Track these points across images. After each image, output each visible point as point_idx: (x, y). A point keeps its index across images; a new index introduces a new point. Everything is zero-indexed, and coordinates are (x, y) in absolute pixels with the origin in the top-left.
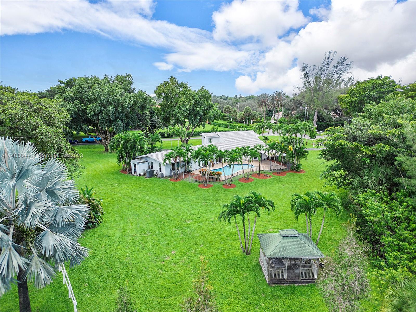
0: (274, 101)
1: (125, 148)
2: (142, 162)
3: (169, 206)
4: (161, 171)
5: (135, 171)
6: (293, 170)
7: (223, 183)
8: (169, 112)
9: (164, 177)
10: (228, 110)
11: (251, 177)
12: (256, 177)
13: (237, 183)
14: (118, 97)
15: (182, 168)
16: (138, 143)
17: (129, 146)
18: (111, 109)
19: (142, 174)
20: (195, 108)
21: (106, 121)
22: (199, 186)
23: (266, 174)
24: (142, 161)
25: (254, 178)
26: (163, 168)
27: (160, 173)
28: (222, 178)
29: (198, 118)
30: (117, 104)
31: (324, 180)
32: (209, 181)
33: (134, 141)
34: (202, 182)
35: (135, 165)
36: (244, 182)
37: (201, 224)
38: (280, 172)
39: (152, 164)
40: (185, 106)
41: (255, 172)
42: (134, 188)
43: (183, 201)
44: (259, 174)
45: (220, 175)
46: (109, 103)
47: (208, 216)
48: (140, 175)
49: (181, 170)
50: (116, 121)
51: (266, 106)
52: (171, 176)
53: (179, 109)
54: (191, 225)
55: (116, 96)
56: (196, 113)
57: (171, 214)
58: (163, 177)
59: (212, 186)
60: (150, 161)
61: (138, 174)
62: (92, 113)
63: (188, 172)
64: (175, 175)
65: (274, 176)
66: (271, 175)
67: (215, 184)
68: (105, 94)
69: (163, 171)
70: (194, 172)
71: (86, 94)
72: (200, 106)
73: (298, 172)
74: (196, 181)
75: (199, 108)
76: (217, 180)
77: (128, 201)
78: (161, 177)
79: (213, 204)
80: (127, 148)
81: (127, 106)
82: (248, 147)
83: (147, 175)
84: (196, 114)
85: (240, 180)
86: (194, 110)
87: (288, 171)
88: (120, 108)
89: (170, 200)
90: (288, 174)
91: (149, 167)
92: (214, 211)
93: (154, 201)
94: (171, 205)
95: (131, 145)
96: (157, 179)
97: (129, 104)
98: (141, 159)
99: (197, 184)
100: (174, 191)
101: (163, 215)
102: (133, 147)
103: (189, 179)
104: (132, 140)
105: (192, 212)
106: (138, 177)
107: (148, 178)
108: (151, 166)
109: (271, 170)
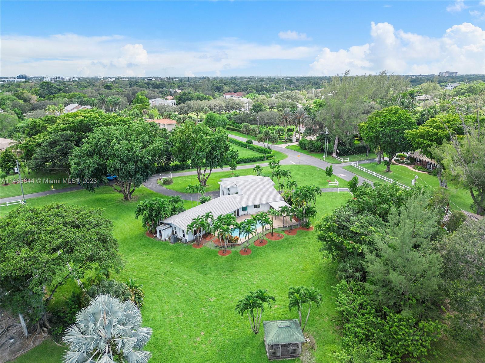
2: (167, 228)
5: (161, 235)
6: (303, 227)
7: (239, 248)
9: (188, 242)
10: (246, 129)
11: (265, 238)
12: (270, 238)
13: (252, 247)
16: (162, 211)
19: (167, 239)
20: (212, 153)
22: (219, 252)
23: (279, 233)
25: (268, 240)
26: (186, 234)
27: (183, 239)
28: (239, 242)
30: (137, 160)
32: (228, 247)
35: (160, 231)
38: (291, 230)
41: (269, 231)
43: (206, 274)
44: (272, 234)
45: (237, 240)
49: (203, 233)
52: (194, 241)
54: (215, 303)
59: (230, 252)
60: (173, 226)
67: (234, 249)
69: (186, 237)
73: (307, 229)
74: (216, 246)
75: (217, 152)
76: (235, 245)
77: (160, 276)
78: (185, 242)
79: (231, 276)
83: (172, 241)
85: (255, 242)
87: (299, 228)
89: (195, 273)
90: (298, 232)
91: (173, 234)
93: (182, 275)
94: (197, 280)
95: (155, 213)
96: (181, 244)
98: (165, 224)
99: (217, 250)
100: (197, 261)
101: (191, 293)
102: (158, 214)
103: (210, 244)
105: (214, 288)
106: (163, 242)
107: (173, 243)
108: (174, 230)
109: (284, 227)
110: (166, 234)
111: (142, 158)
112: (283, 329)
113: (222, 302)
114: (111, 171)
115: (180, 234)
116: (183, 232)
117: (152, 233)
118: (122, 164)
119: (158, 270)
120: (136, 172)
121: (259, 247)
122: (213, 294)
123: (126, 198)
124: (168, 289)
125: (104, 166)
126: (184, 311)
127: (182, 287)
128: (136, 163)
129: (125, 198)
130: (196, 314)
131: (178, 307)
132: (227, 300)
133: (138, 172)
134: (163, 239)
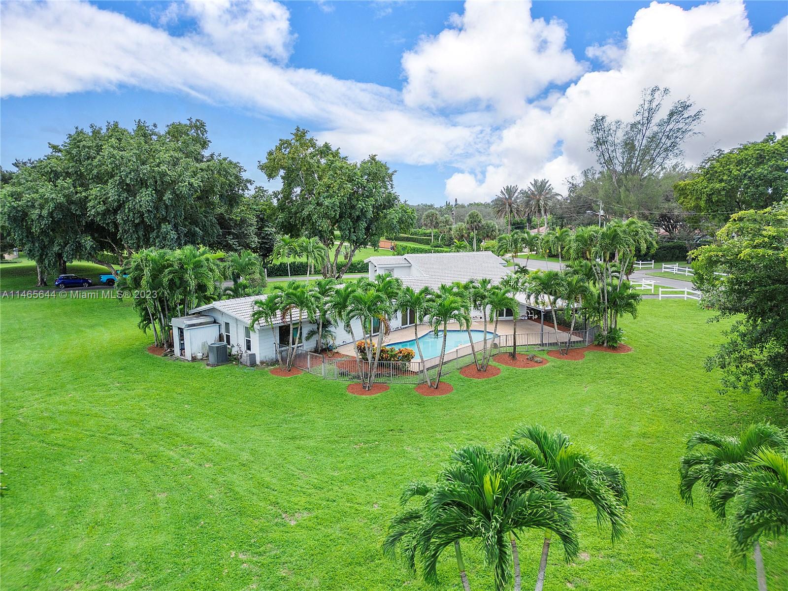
0: (530, 201)
1: (155, 283)
2: (201, 324)
3: (245, 456)
4: (249, 348)
5: (182, 349)
6: (600, 345)
7: (416, 380)
8: (296, 213)
9: (258, 363)
10: (432, 221)
11: (492, 363)
12: (506, 363)
13: (454, 379)
14: (163, 167)
15: (308, 339)
16: (190, 272)
17: (165, 280)
18: (145, 197)
19: (199, 356)
20: (354, 202)
21: (136, 226)
22: (350, 388)
23: (531, 354)
24: (202, 320)
25: (502, 367)
26: (255, 338)
27: (246, 354)
28: (414, 365)
29: (363, 225)
30: (161, 185)
31: (719, 373)
32: (377, 376)
33: (182, 267)
34: (358, 377)
35: (181, 331)
36: (474, 376)
37: (335, 531)
38: (566, 350)
39: (227, 330)
40: (331, 197)
41: (503, 350)
42: (164, 395)
43: (293, 438)
44: (513, 355)
45: (408, 357)
46: (143, 183)
47: (362, 496)
48: (194, 359)
49: (308, 346)
50: (159, 227)
51: (511, 211)
52: (275, 362)
53: (318, 204)
54: (301, 535)
55: (158, 166)
56: (357, 213)
57: (242, 486)
58: (253, 364)
59: (387, 388)
60: (222, 320)
61: (188, 355)
62: (101, 208)
63: (324, 351)
64: (284, 360)
65: (553, 362)
66: (546, 356)
67: (396, 383)
68: (129, 161)
69: (255, 349)
70: (342, 351)
71: (90, 164)
72: (368, 197)
73: (613, 348)
74: (342, 374)
75: (365, 201)
76: (401, 371)
78: (248, 364)
79: (382, 447)
80: (160, 285)
81: (185, 190)
82: (485, 282)
83: (212, 359)
84: (358, 217)
85: (463, 370)
86: (353, 207)
87: (588, 348)
88: (168, 196)
89: (256, 433)
90: (589, 355)
91: (221, 338)
92: (384, 473)
93: (205, 437)
94: (253, 452)
95: (171, 277)
96: (236, 370)
97: (191, 184)
98: (200, 314)
99: (345, 382)
100: (273, 405)
101: (214, 494)
102: (178, 283)
103: (325, 369)
104: (176, 267)
105: (314, 478)
106: (187, 363)
108: (225, 334)
109: (542, 345)
110: (198, 340)
115: (237, 342)
117: (165, 346)
121: (476, 380)
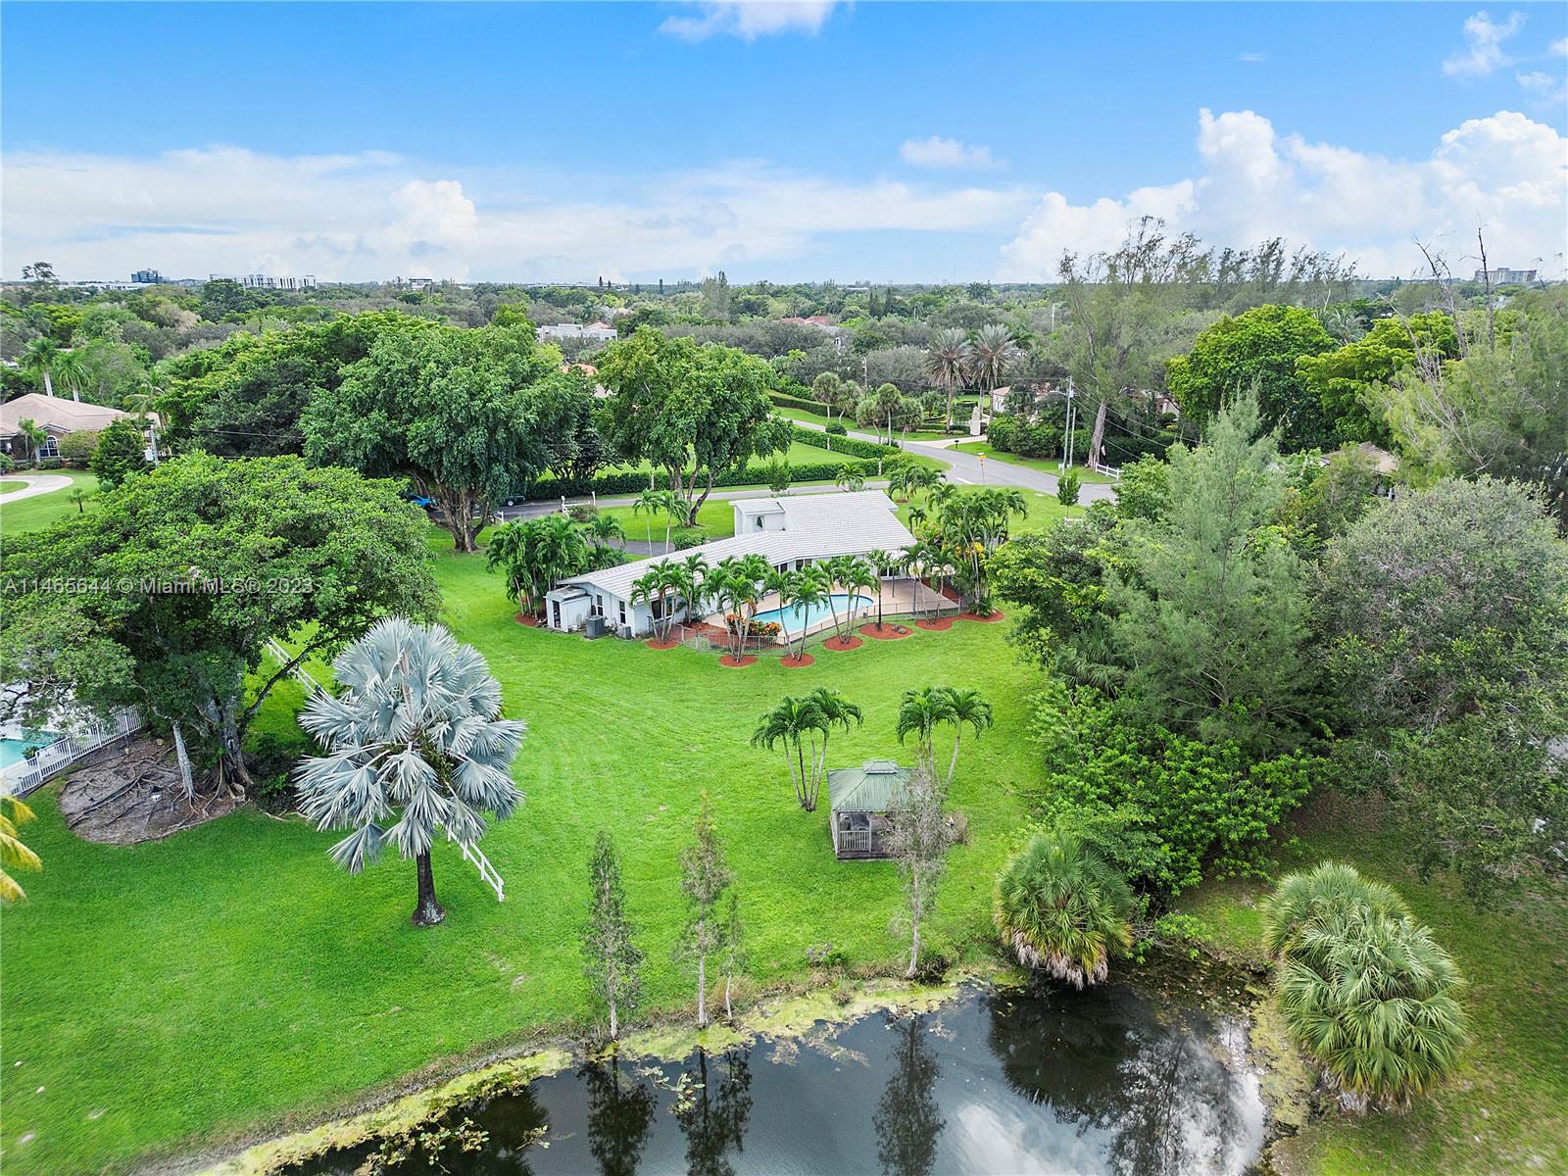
0: (977, 361)
1: (530, 559)
2: (575, 597)
3: (650, 713)
4: (623, 620)
5: (557, 620)
6: (972, 614)
7: (781, 652)
8: (639, 430)
9: (633, 635)
10: (827, 391)
11: (857, 634)
12: (871, 635)
13: (816, 652)
14: (497, 403)
15: (677, 611)
16: (563, 546)
17: (540, 555)
18: (476, 438)
19: (575, 628)
20: (714, 418)
21: (463, 468)
22: (723, 660)
23: (898, 624)
24: (576, 593)
25: (866, 639)
26: (629, 613)
27: (621, 627)
28: (780, 638)
29: (726, 446)
30: (494, 423)
32: (747, 648)
33: (553, 540)
34: (730, 650)
35: (556, 605)
36: (835, 648)
38: (936, 619)
39: (600, 603)
40: (685, 415)
41: (871, 620)
42: (561, 666)
43: (682, 701)
44: (879, 625)
45: (775, 631)
46: (473, 421)
48: (570, 631)
49: (677, 617)
50: (489, 467)
51: (953, 372)
52: (651, 634)
53: (669, 423)
54: (700, 755)
55: (489, 400)
56: (719, 433)
58: (629, 637)
59: (755, 660)
60: (594, 593)
62: (424, 448)
63: (693, 622)
64: (660, 631)
65: (918, 631)
66: (913, 627)
67: (763, 655)
69: (630, 621)
70: (711, 621)
71: (406, 391)
73: (985, 618)
74: (713, 647)
75: (728, 417)
76: (769, 644)
78: (625, 636)
79: (751, 707)
80: (535, 559)
81: (521, 429)
83: (590, 630)
84: (720, 437)
85: (826, 642)
86: (713, 424)
87: (960, 616)
88: (501, 435)
89: (651, 697)
90: (956, 624)
91: (593, 611)
93: (613, 701)
94: (653, 709)
95: (544, 552)
96: (615, 642)
97: (527, 420)
98: (573, 587)
99: (717, 654)
100: (658, 675)
101: (637, 735)
103: (696, 642)
104: (548, 540)
105: (703, 727)
106: (565, 636)
107: (591, 638)
108: (597, 606)
109: (914, 613)
110: (573, 612)
111: (509, 417)
112: (878, 779)
113: (722, 754)
114: (420, 454)
115: (611, 615)
116: (622, 604)
117: (535, 615)
118: (453, 434)
119: (547, 690)
120: (492, 460)
121: (837, 652)
122: (698, 739)
123: (461, 546)
124: (574, 727)
125: (400, 441)
126: (614, 767)
127: (613, 723)
128: (493, 431)
129: (457, 547)
130: (649, 773)
131: (598, 759)
132: (734, 751)
133: (495, 460)
134: (564, 627)
